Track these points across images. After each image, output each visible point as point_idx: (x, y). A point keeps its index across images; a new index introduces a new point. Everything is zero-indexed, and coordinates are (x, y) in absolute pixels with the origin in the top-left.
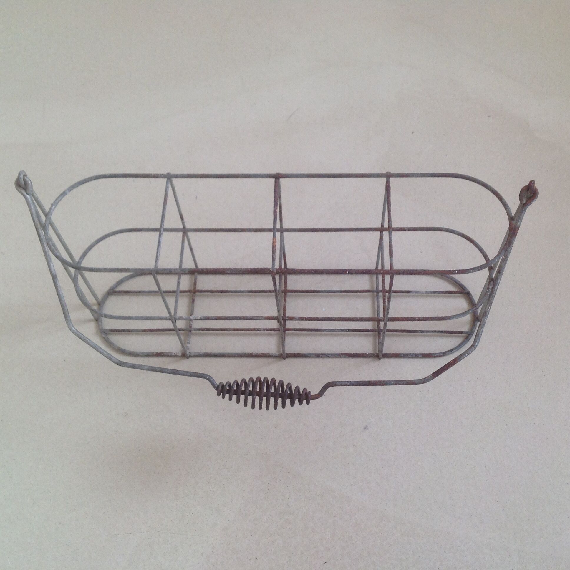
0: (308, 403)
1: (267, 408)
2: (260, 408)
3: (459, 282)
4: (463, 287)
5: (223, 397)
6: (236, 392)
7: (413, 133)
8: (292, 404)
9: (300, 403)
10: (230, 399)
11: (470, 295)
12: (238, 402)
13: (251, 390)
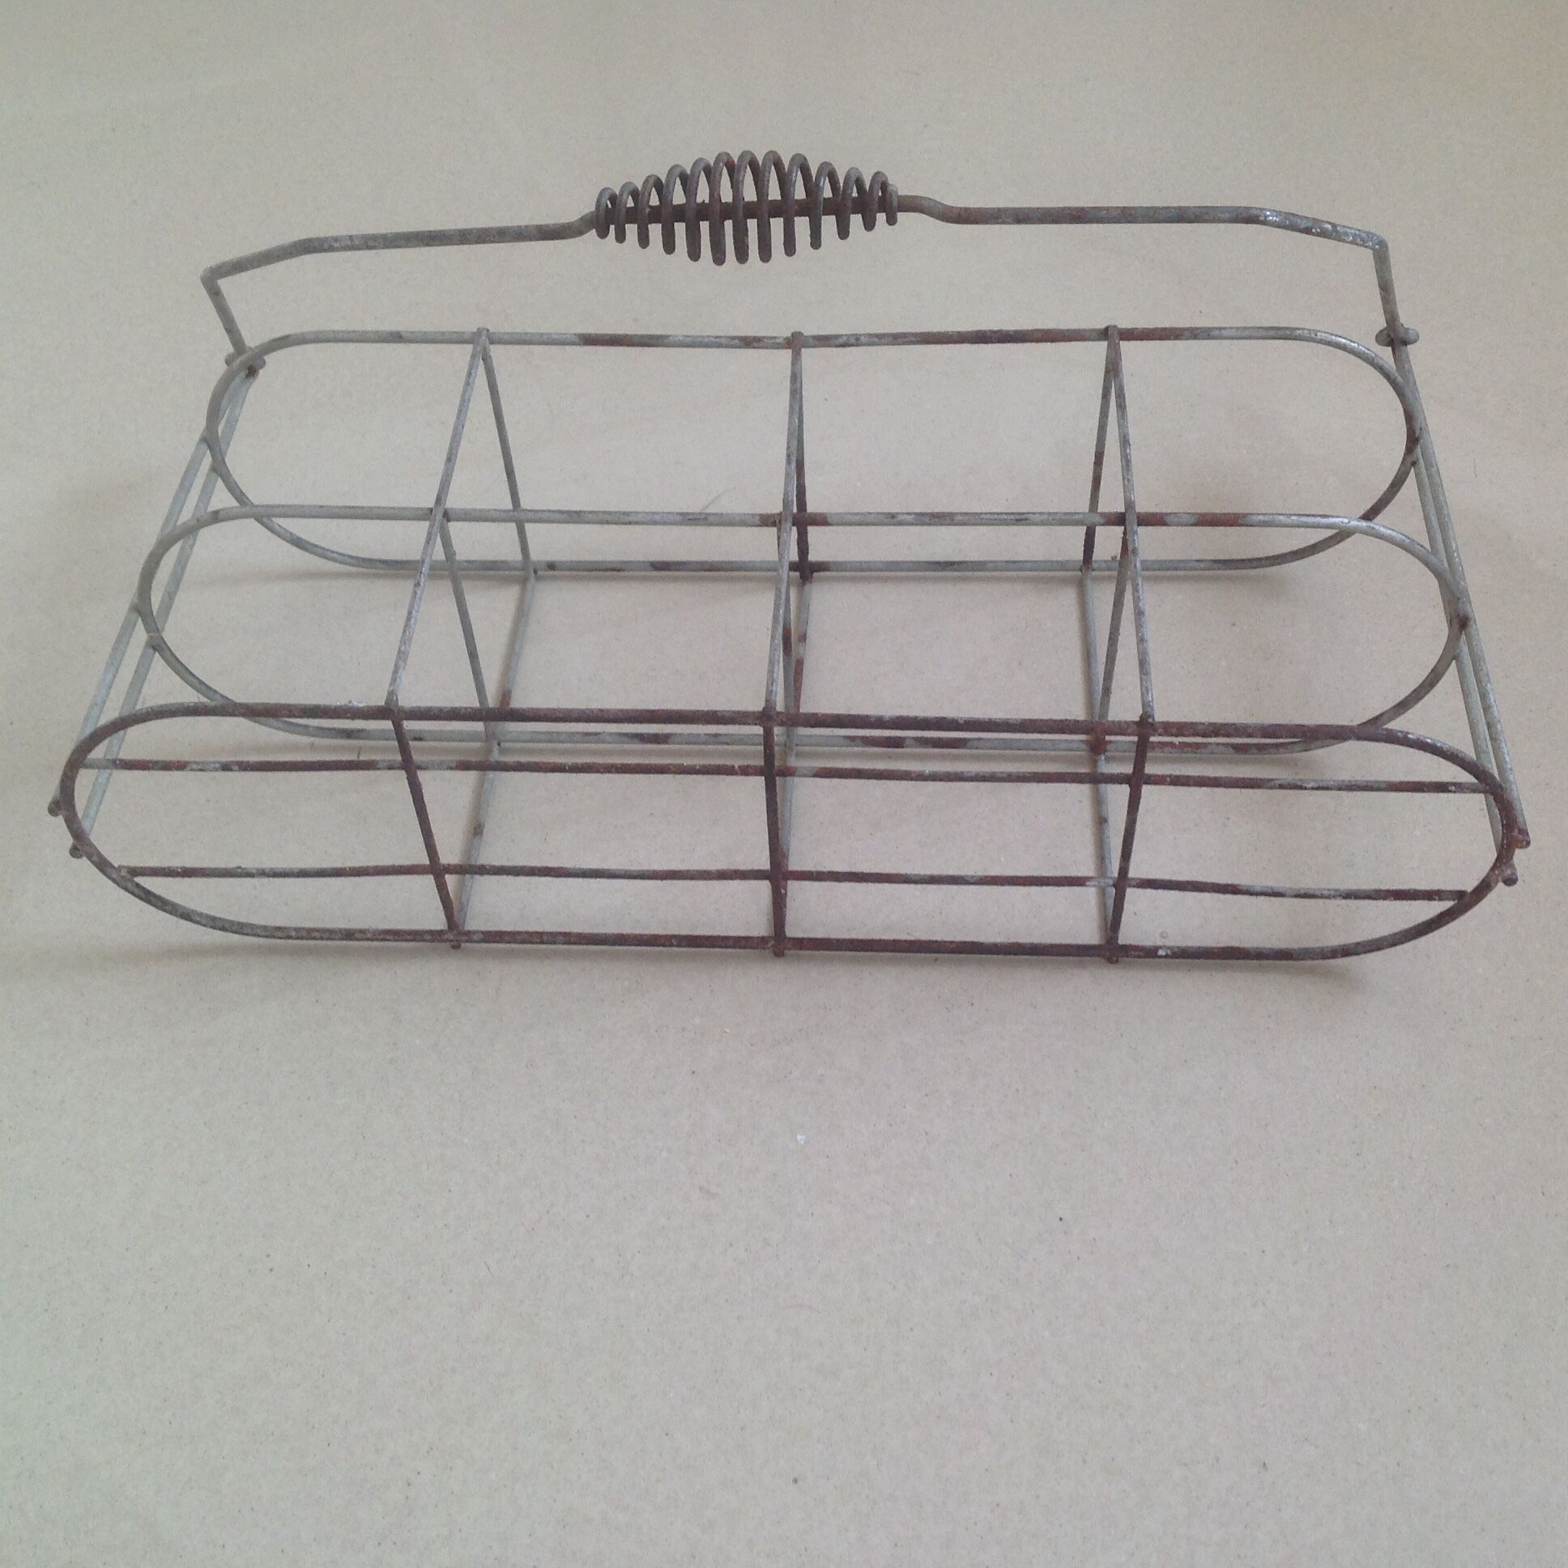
0: (891, 221)
1: (765, 254)
5: (621, 237)
6: (658, 215)
8: (843, 232)
9: (869, 225)
12: (669, 247)
13: (704, 201)
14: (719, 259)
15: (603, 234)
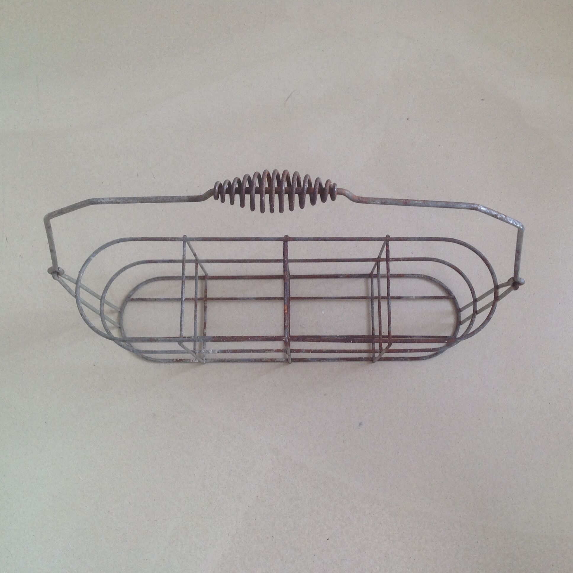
0: (333, 198)
1: (281, 210)
2: (272, 210)
3: (446, 286)
4: (449, 292)
5: (223, 200)
6: (238, 191)
7: (408, 119)
8: (313, 202)
9: (324, 199)
10: (232, 202)
11: (455, 300)
12: (242, 205)
13: (257, 187)
14: (262, 210)
15: (216, 198)
